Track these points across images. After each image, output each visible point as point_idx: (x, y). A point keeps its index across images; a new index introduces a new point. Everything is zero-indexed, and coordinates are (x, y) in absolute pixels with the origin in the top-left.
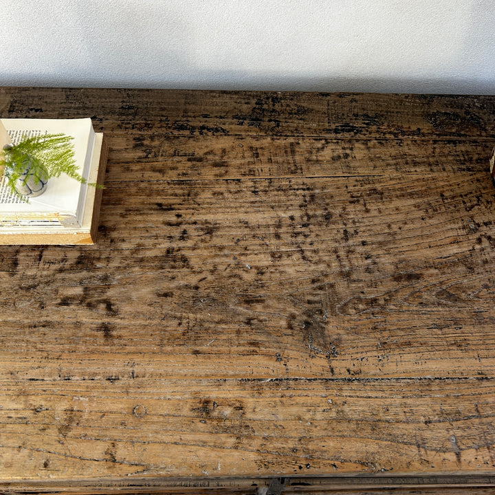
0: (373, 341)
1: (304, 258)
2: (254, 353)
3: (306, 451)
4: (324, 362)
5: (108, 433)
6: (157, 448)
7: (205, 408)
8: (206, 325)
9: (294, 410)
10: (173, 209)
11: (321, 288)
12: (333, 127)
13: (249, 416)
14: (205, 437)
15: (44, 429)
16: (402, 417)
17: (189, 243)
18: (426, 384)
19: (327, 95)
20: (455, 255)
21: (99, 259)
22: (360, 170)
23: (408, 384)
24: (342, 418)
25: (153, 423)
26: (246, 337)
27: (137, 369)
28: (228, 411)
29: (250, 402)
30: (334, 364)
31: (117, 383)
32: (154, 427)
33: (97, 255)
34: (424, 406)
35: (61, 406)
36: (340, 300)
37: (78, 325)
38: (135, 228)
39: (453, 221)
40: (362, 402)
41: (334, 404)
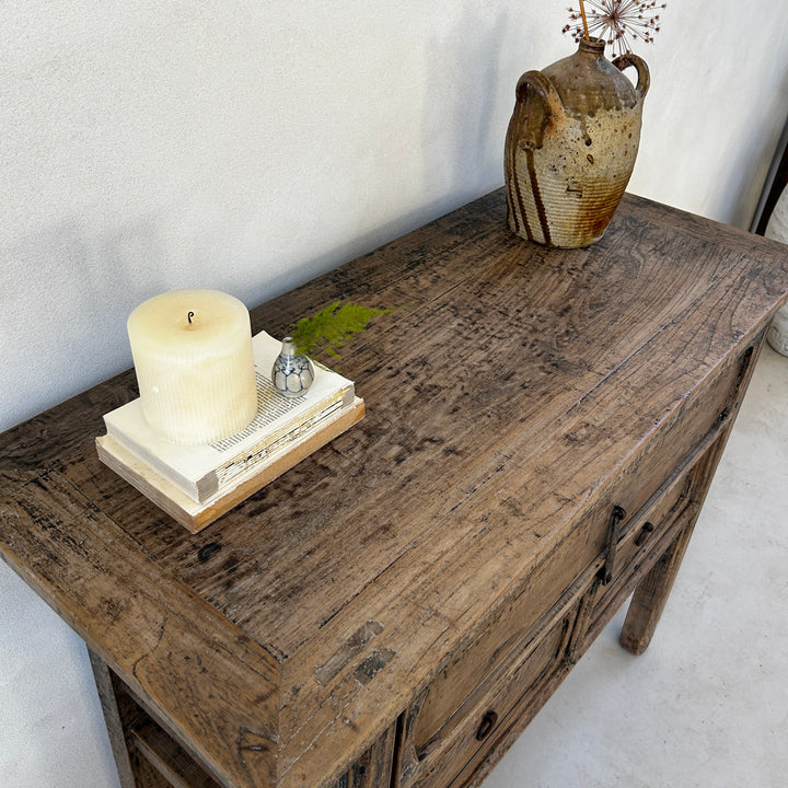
0: (597, 349)
1: (500, 338)
2: (551, 397)
3: (646, 415)
4: (591, 374)
5: (543, 493)
6: (580, 476)
7: (570, 439)
8: (504, 405)
9: (612, 404)
10: (380, 367)
11: (533, 345)
12: (404, 267)
13: (597, 424)
14: (594, 450)
15: (506, 523)
16: (661, 368)
17: (422, 377)
18: (648, 346)
19: (372, 254)
20: (570, 287)
21: (380, 424)
22: (457, 279)
23: (642, 354)
24: (638, 391)
25: (558, 468)
26: (536, 394)
27: (505, 453)
28: (584, 431)
29: (587, 418)
30: (597, 370)
31: (505, 468)
32: (561, 469)
33: (374, 423)
34: (662, 356)
35: (495, 505)
36: (551, 343)
37: (430, 463)
38: (373, 393)
39: (543, 273)
40: (635, 376)
41: (624, 387)
